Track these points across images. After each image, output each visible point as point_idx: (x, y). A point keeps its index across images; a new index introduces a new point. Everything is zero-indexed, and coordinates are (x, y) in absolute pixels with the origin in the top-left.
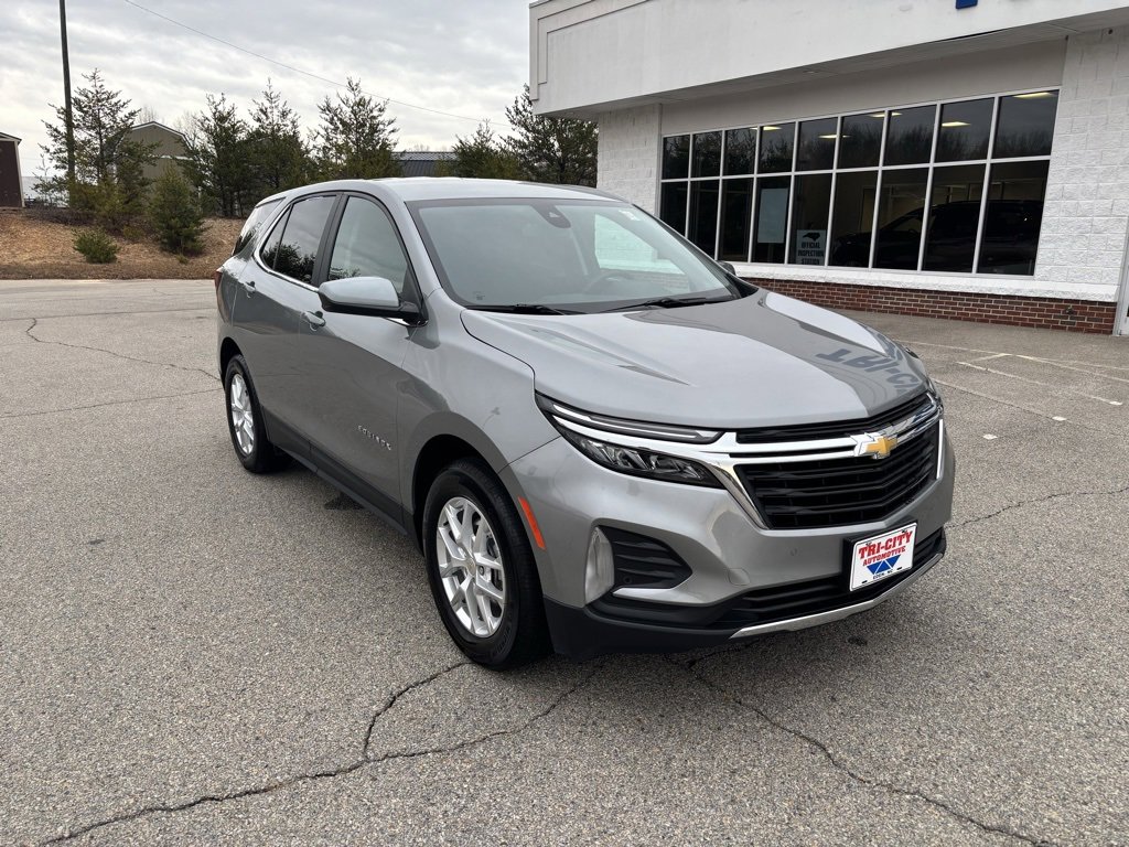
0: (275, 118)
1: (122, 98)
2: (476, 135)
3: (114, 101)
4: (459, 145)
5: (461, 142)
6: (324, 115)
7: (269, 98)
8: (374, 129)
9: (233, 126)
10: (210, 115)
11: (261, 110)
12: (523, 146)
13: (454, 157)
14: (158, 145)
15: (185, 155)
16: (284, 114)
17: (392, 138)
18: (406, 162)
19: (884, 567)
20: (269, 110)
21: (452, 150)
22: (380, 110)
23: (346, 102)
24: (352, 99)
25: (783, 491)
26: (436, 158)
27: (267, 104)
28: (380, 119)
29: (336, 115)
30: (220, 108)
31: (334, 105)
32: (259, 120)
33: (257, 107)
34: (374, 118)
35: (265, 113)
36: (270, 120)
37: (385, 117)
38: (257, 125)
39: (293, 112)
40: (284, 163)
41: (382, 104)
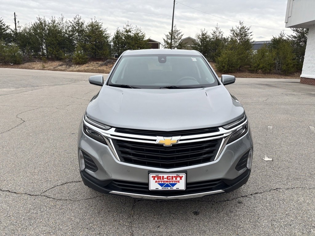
0: (217, 34)
1: (180, 31)
2: (279, 35)
3: (178, 32)
4: (273, 38)
5: (274, 37)
6: (231, 32)
7: (217, 29)
8: (246, 35)
9: (206, 37)
10: (201, 34)
11: (214, 32)
12: (295, 37)
13: (271, 42)
14: (187, 43)
15: (193, 45)
16: (220, 33)
17: (251, 37)
18: (254, 44)
19: (167, 186)
20: (216, 32)
21: (270, 40)
22: (248, 29)
23: (238, 28)
24: (240, 27)
25: (128, 150)
26: (263, 43)
27: (216, 30)
28: (248, 32)
29: (235, 32)
30: (203, 32)
31: (234, 29)
32: (213, 35)
33: (213, 31)
34: (246, 32)
35: (215, 33)
36: (216, 35)
37: (249, 31)
38: (212, 36)
39: (223, 32)
40: (218, 46)
41: (249, 28)
